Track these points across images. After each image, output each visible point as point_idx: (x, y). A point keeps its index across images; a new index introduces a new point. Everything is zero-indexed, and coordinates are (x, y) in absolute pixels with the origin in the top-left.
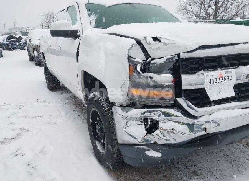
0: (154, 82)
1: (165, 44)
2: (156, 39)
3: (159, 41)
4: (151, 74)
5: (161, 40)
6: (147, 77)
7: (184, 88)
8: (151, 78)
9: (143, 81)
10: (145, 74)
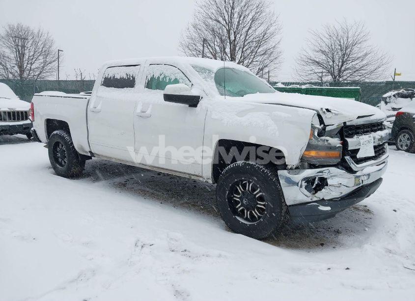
0: (329, 144)
1: (336, 114)
2: (328, 110)
3: (330, 111)
4: (328, 138)
5: (332, 111)
6: (324, 140)
7: (350, 148)
8: (327, 141)
9: (320, 143)
10: (323, 138)
